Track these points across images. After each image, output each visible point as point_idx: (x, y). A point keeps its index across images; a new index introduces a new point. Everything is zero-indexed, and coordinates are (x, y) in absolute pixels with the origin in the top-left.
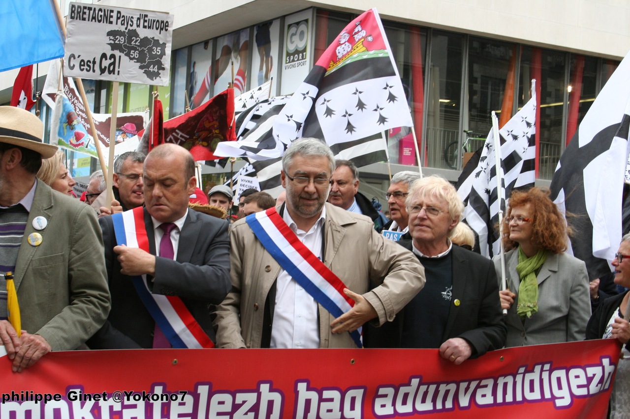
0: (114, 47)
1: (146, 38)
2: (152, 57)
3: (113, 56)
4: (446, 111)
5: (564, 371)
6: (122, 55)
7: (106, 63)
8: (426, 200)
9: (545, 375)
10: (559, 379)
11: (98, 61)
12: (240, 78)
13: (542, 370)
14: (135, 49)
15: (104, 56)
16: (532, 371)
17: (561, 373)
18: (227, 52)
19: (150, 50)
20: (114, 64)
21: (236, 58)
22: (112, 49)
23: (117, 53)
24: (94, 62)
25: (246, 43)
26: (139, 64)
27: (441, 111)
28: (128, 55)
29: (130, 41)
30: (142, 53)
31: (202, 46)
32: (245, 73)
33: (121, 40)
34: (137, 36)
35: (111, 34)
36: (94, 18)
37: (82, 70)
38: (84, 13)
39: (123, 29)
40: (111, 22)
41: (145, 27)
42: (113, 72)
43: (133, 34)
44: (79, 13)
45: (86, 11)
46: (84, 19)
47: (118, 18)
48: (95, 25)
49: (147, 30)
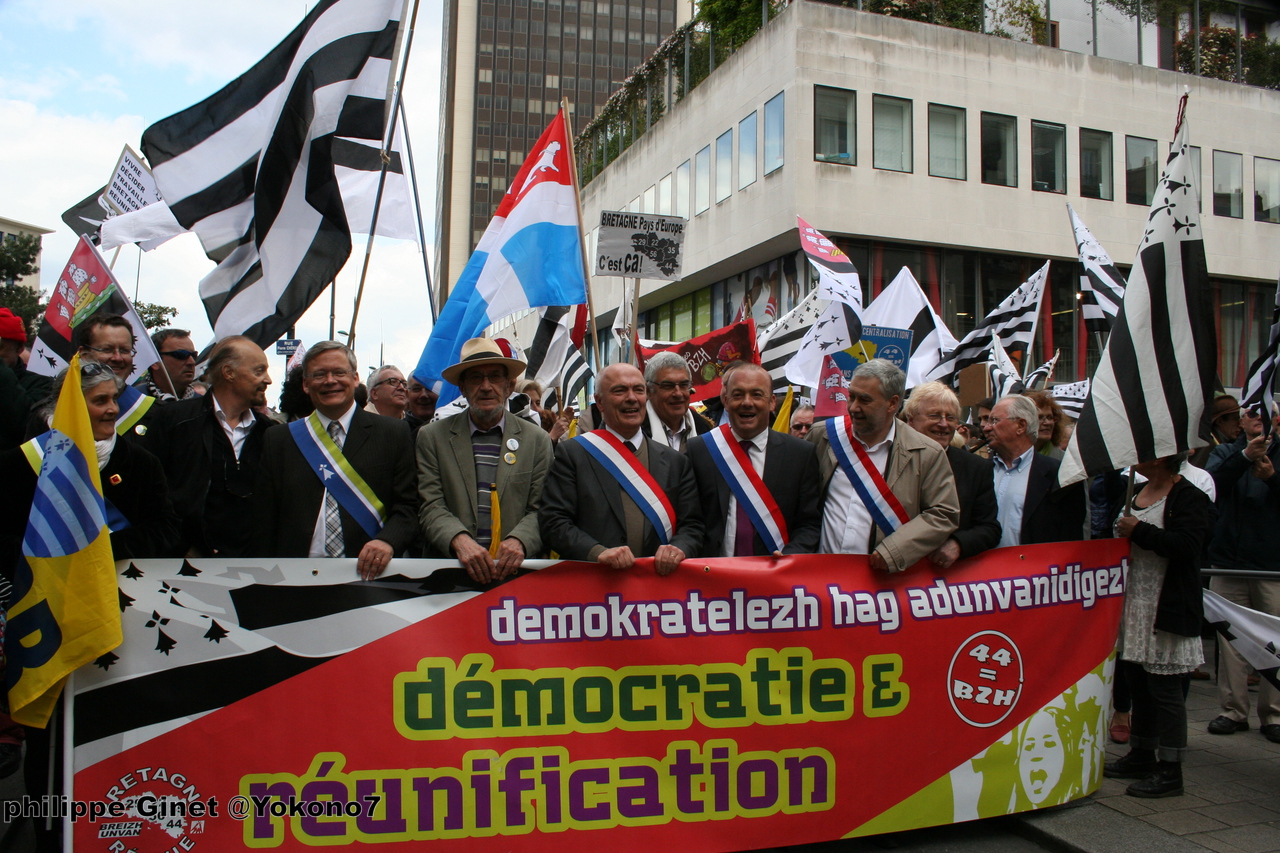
0: (637, 248)
1: (663, 239)
2: (668, 256)
3: (636, 256)
4: (965, 324)
5: (1091, 573)
6: (644, 255)
7: (630, 263)
8: (945, 408)
9: (1077, 576)
10: (1088, 580)
11: (623, 261)
12: (771, 305)
13: (1074, 572)
14: (654, 250)
15: (629, 256)
16: (1065, 573)
17: (1089, 574)
18: (759, 283)
19: (667, 250)
20: (636, 263)
21: (767, 287)
22: (636, 251)
23: (640, 254)
24: (620, 262)
25: (775, 273)
26: (656, 263)
27: (959, 324)
28: (648, 255)
29: (650, 243)
30: (659, 253)
31: (736, 279)
32: (776, 301)
33: (643, 242)
34: (656, 238)
35: (635, 237)
36: (621, 224)
37: (610, 269)
38: (613, 220)
39: (645, 232)
40: (635, 227)
41: (662, 230)
42: (636, 270)
43: (653, 236)
44: (609, 220)
45: (615, 218)
46: (613, 225)
47: (641, 223)
48: (622, 229)
49: (664, 232)
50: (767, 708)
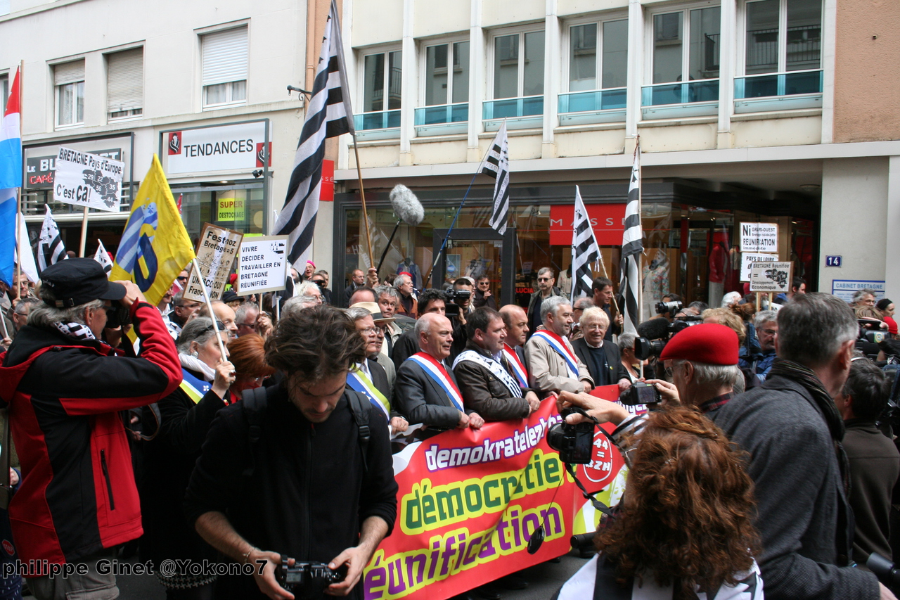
0: (87, 181)
1: (106, 177)
2: (110, 191)
3: (86, 188)
6: (92, 188)
7: (81, 193)
8: (598, 322)
11: (76, 191)
14: (99, 185)
15: (80, 188)
19: (109, 186)
20: (86, 194)
22: (86, 184)
23: (89, 186)
24: (73, 192)
26: (101, 196)
28: (95, 188)
29: (97, 178)
30: (103, 188)
33: (92, 177)
34: (101, 175)
35: (85, 172)
36: (75, 160)
37: (65, 197)
38: (69, 155)
39: (93, 169)
40: (86, 164)
41: (106, 169)
42: (86, 199)
43: (99, 173)
44: (65, 155)
45: (70, 154)
46: (68, 160)
47: (91, 161)
48: (75, 164)
49: (107, 171)
50: (530, 485)
